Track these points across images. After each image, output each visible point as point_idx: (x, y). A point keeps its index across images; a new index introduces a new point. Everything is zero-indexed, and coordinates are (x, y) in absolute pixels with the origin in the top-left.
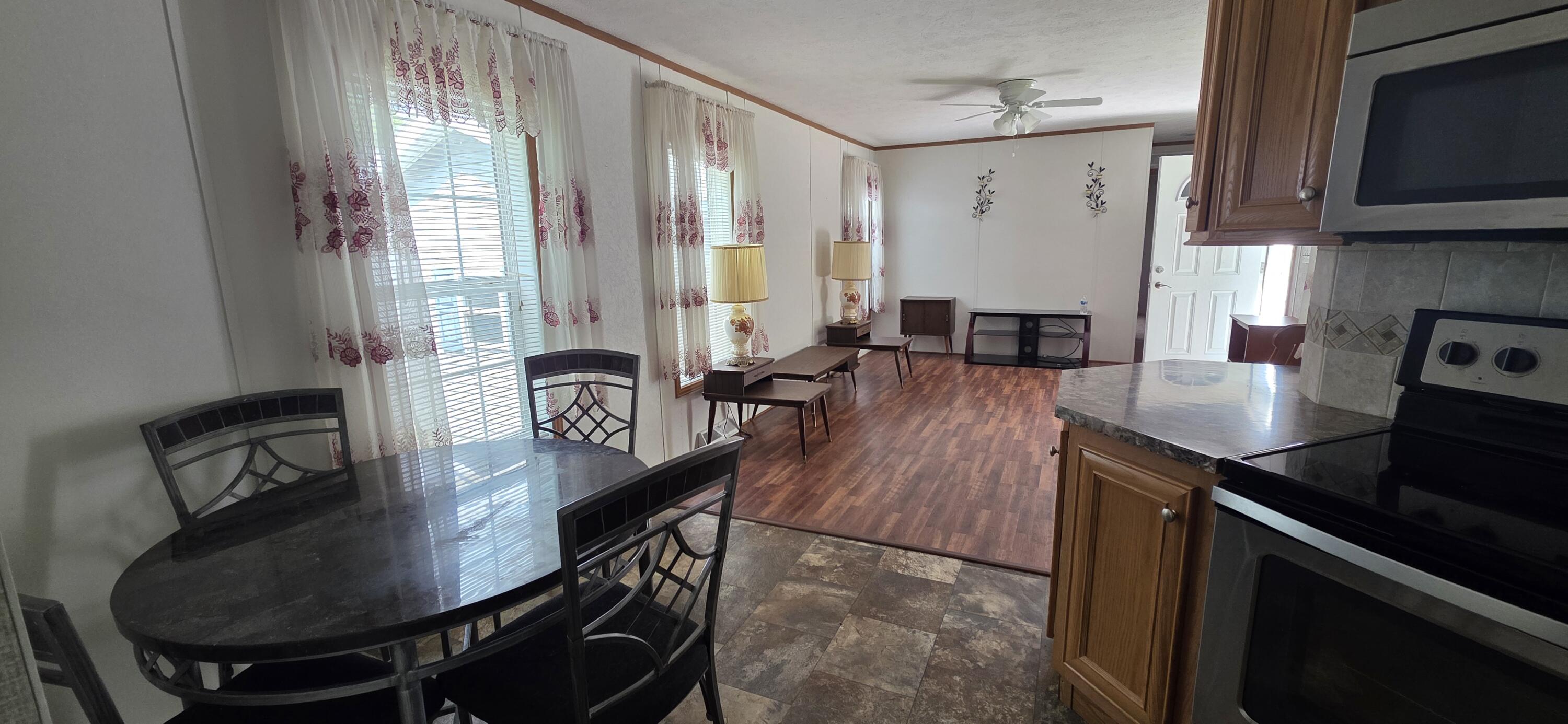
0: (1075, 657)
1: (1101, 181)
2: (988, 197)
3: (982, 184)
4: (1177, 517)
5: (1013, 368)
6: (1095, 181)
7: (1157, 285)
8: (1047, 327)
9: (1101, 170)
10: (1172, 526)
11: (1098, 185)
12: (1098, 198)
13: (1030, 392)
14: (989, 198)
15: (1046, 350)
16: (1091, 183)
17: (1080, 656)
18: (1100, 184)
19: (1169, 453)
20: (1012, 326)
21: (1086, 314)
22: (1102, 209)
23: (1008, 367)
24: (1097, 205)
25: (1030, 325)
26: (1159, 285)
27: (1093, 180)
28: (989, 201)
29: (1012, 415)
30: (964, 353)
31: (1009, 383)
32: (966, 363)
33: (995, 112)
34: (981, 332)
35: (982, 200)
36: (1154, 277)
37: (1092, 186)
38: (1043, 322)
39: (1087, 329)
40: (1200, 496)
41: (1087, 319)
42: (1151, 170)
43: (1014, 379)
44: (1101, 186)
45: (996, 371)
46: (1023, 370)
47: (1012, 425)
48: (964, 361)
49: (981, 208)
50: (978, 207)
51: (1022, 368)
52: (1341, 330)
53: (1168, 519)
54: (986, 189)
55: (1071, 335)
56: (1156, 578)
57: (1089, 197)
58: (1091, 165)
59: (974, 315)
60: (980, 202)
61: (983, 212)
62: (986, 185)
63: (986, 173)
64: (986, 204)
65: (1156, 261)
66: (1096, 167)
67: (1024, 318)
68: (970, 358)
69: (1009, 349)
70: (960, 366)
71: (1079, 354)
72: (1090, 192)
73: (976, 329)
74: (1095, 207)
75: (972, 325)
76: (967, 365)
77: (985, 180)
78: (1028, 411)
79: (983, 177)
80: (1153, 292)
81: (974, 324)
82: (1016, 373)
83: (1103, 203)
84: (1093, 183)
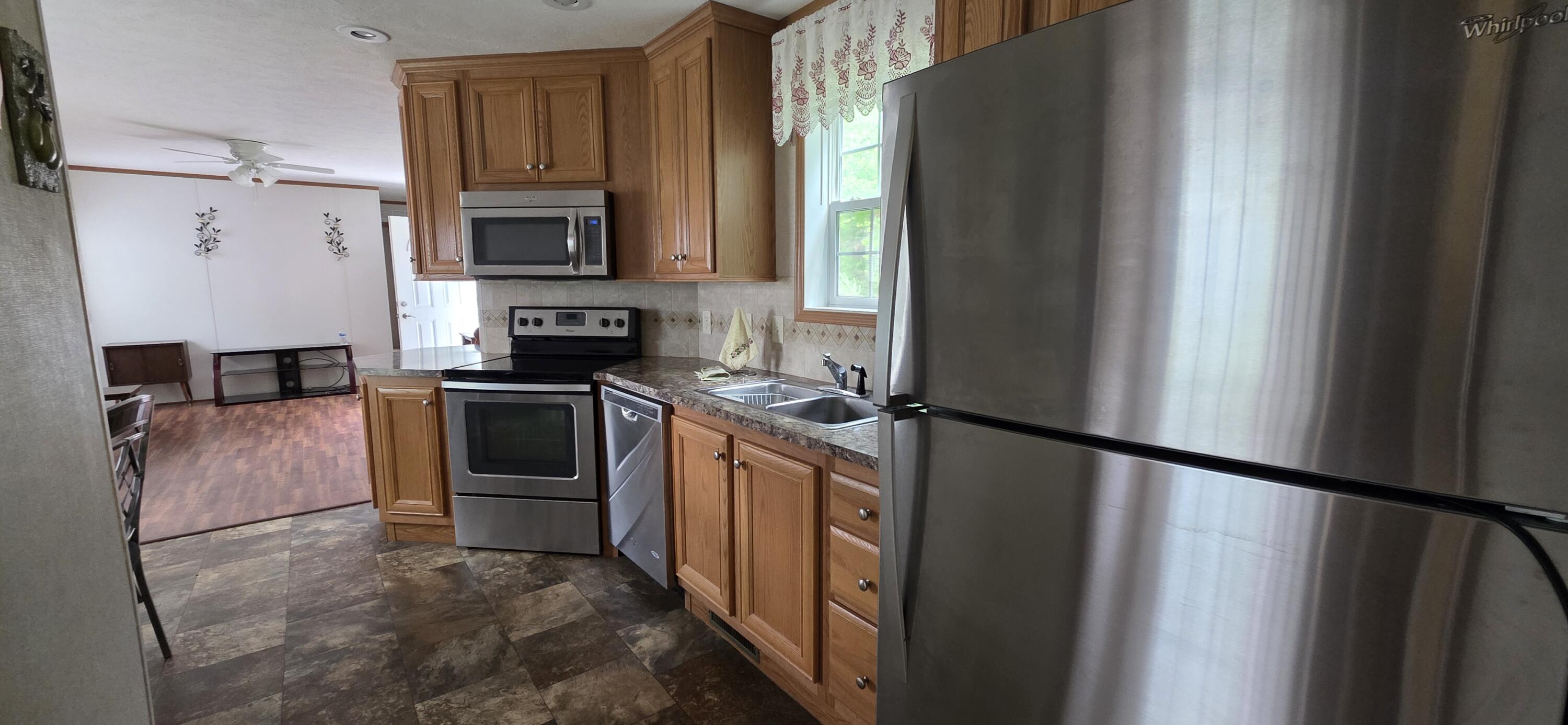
0: (393, 504)
1: (339, 229)
2: (213, 236)
3: (203, 222)
4: (431, 403)
5: (278, 402)
6: (333, 229)
7: (405, 316)
8: (306, 361)
9: (338, 220)
10: (429, 408)
11: (336, 233)
12: (339, 244)
13: (306, 415)
14: (215, 236)
15: (308, 382)
16: (330, 231)
17: (396, 501)
18: (338, 232)
19: (421, 374)
20: (270, 364)
21: (346, 344)
22: (344, 253)
23: (272, 402)
24: (339, 250)
25: (288, 360)
26: (406, 316)
27: (331, 228)
28: (215, 239)
29: (294, 434)
30: (214, 398)
31: (279, 413)
32: (216, 406)
33: (225, 162)
34: (229, 374)
35: (206, 238)
36: (401, 311)
37: (331, 233)
38: (302, 356)
39: (350, 358)
40: (438, 390)
41: (347, 349)
42: (383, 223)
43: (285, 410)
44: (340, 234)
45: (259, 407)
46: (291, 402)
47: (297, 439)
48: (214, 405)
49: (207, 246)
50: (201, 245)
51: (289, 401)
52: (489, 319)
53: (427, 405)
54: (210, 227)
55: (335, 365)
56: (426, 437)
57: (331, 243)
58: (327, 215)
59: (218, 357)
60: (204, 240)
61: (209, 250)
62: (208, 223)
63: (207, 211)
64: (211, 242)
65: (400, 297)
66: (332, 217)
67: (280, 354)
68: (219, 401)
69: (270, 386)
70: (211, 410)
71: (346, 381)
72: (330, 239)
73: (223, 370)
74: (338, 252)
75: (217, 366)
76: (219, 407)
77: (205, 217)
78: (309, 428)
79: (203, 214)
80: (402, 323)
81: (220, 364)
82: (282, 405)
83: (344, 249)
84: (332, 231)
